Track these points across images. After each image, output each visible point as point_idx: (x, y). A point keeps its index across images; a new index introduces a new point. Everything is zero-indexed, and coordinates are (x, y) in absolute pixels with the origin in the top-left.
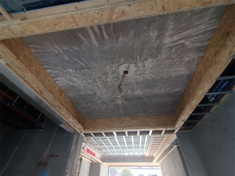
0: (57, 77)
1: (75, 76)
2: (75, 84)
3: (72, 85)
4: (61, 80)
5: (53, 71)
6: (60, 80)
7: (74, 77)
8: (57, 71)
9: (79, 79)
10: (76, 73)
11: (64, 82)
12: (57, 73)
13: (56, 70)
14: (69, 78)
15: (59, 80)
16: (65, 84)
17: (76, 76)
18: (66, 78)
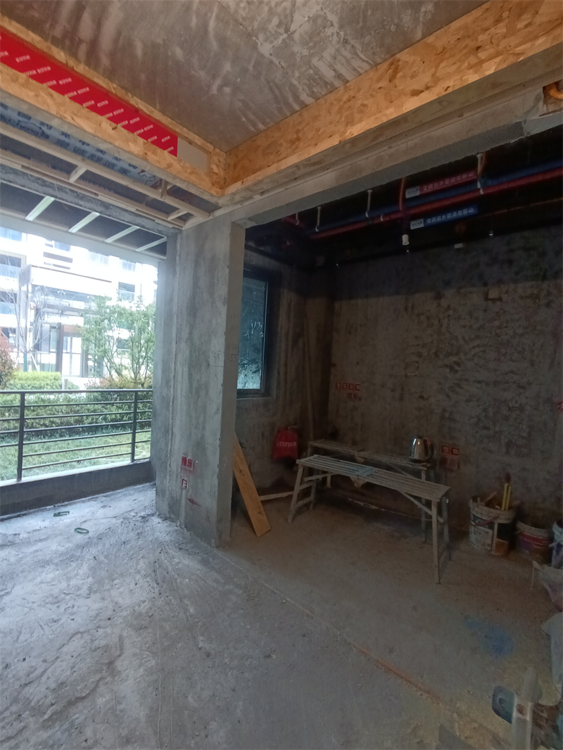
0: (320, 78)
1: (282, 30)
2: (333, 18)
3: (341, 27)
4: (331, 66)
5: (300, 90)
6: (334, 70)
7: (287, 30)
8: (296, 83)
9: (292, 12)
10: (263, 29)
11: (335, 58)
12: (306, 81)
13: (291, 85)
14: (307, 43)
15: (333, 73)
16: (347, 54)
17: (279, 26)
18: (312, 55)
